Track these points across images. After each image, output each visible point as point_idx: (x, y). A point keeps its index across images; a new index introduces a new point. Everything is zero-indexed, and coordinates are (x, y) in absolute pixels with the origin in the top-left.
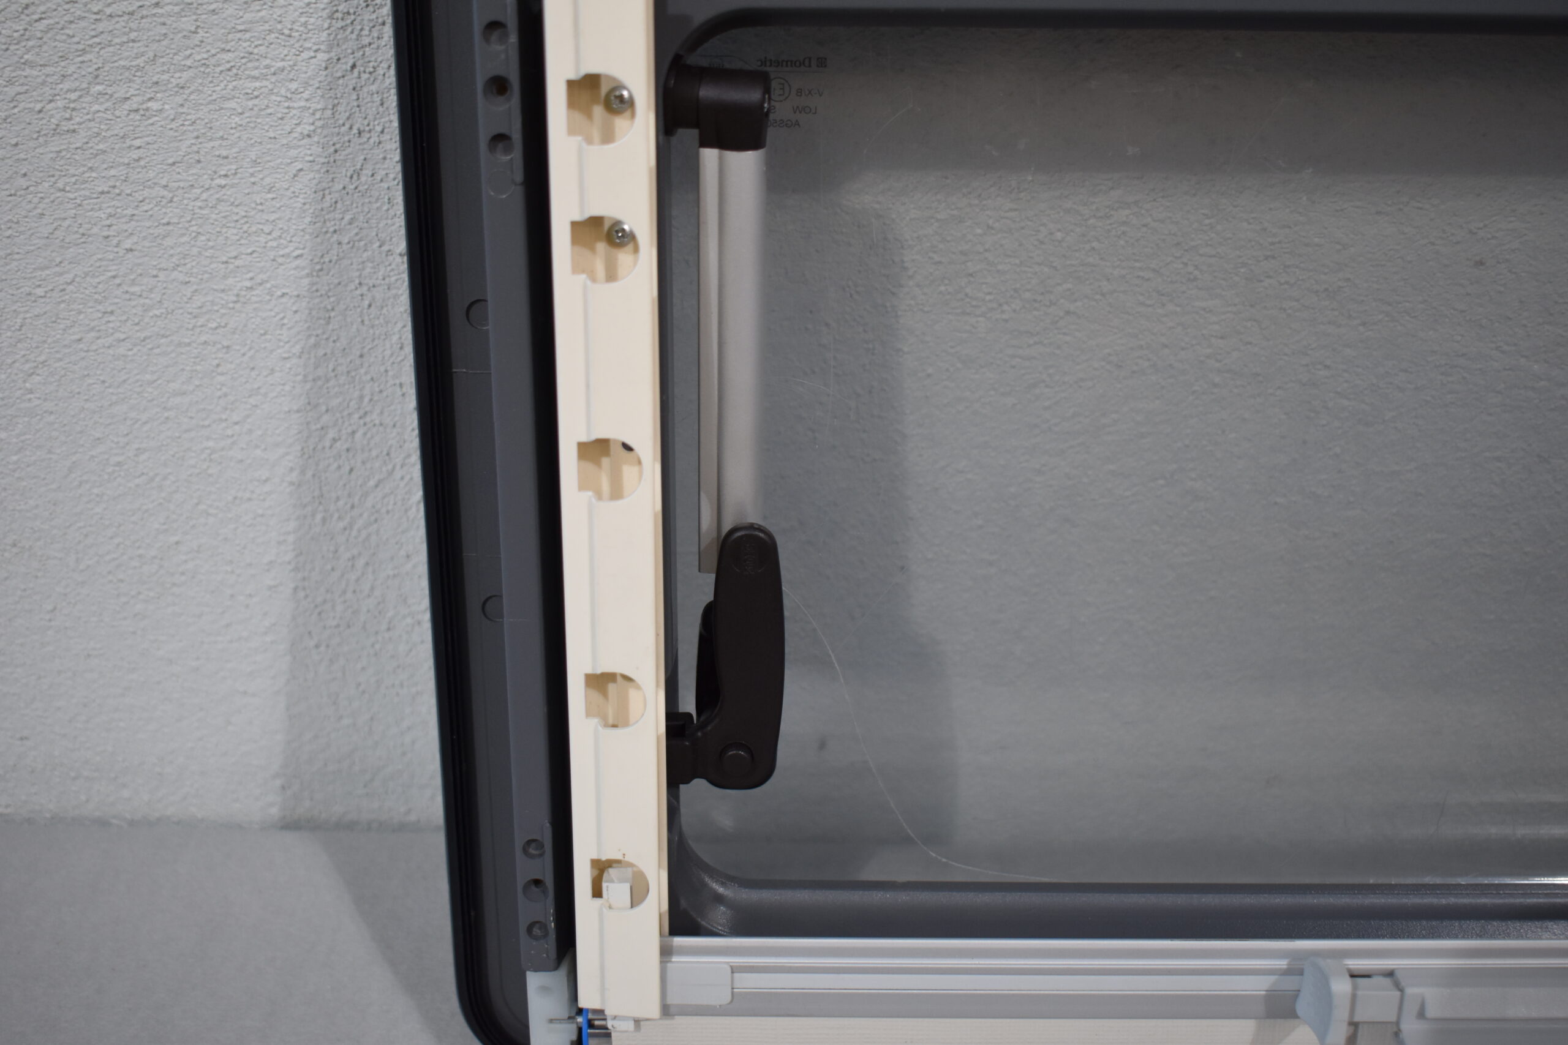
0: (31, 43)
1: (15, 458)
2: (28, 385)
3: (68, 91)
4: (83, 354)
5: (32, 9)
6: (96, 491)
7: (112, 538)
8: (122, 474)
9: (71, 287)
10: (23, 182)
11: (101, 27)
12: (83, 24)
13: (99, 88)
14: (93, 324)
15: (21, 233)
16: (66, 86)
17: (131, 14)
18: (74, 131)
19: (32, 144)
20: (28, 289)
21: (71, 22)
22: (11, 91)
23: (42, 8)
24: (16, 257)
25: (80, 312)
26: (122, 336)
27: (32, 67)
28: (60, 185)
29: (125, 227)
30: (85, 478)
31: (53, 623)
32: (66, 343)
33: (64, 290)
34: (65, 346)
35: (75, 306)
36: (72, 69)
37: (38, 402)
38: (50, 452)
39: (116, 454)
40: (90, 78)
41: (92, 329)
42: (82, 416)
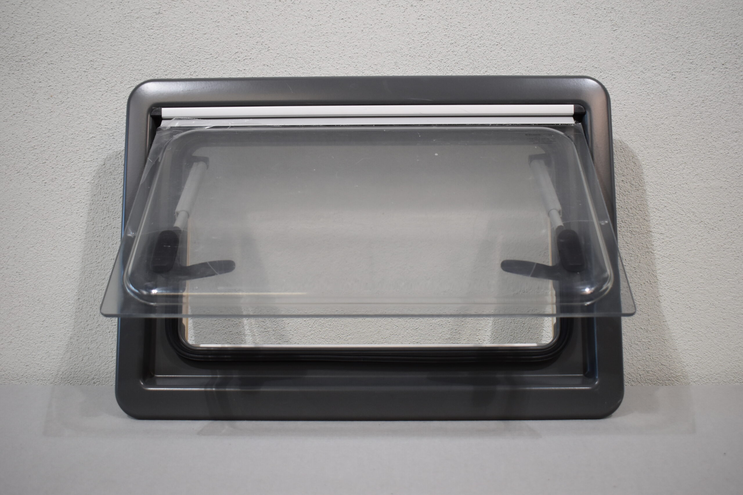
0: (69, 168)
1: (44, 274)
2: (51, 253)
3: (75, 178)
4: (66, 244)
5: (71, 160)
6: (61, 283)
7: (63, 297)
8: (69, 278)
9: (66, 226)
10: (61, 200)
11: (85, 164)
12: (81, 163)
13: (82, 178)
14: (70, 236)
15: (58, 212)
16: (75, 177)
17: (91, 161)
18: (75, 187)
19: (65, 191)
20: (57, 227)
21: (79, 163)
22: (63, 178)
23: (73, 160)
24: (56, 218)
25: (67, 233)
26: (76, 239)
27: (69, 173)
28: (69, 200)
29: (81, 211)
30: (60, 279)
31: (43, 325)
32: (63, 241)
33: (65, 227)
34: (62, 242)
35: (67, 231)
36: (77, 173)
37: (53, 257)
38: (53, 272)
39: (69, 272)
40: (80, 175)
41: (69, 237)
42: (63, 261)
